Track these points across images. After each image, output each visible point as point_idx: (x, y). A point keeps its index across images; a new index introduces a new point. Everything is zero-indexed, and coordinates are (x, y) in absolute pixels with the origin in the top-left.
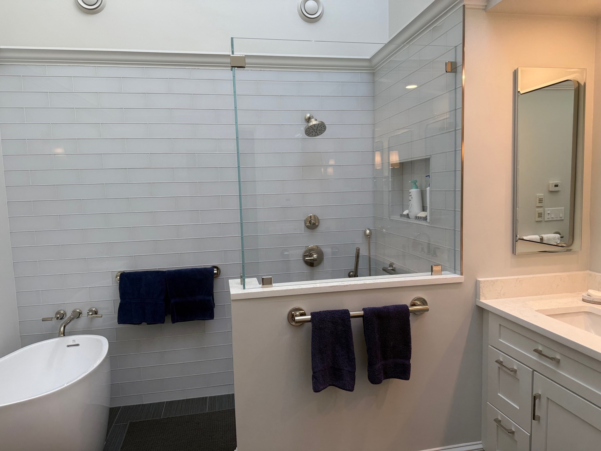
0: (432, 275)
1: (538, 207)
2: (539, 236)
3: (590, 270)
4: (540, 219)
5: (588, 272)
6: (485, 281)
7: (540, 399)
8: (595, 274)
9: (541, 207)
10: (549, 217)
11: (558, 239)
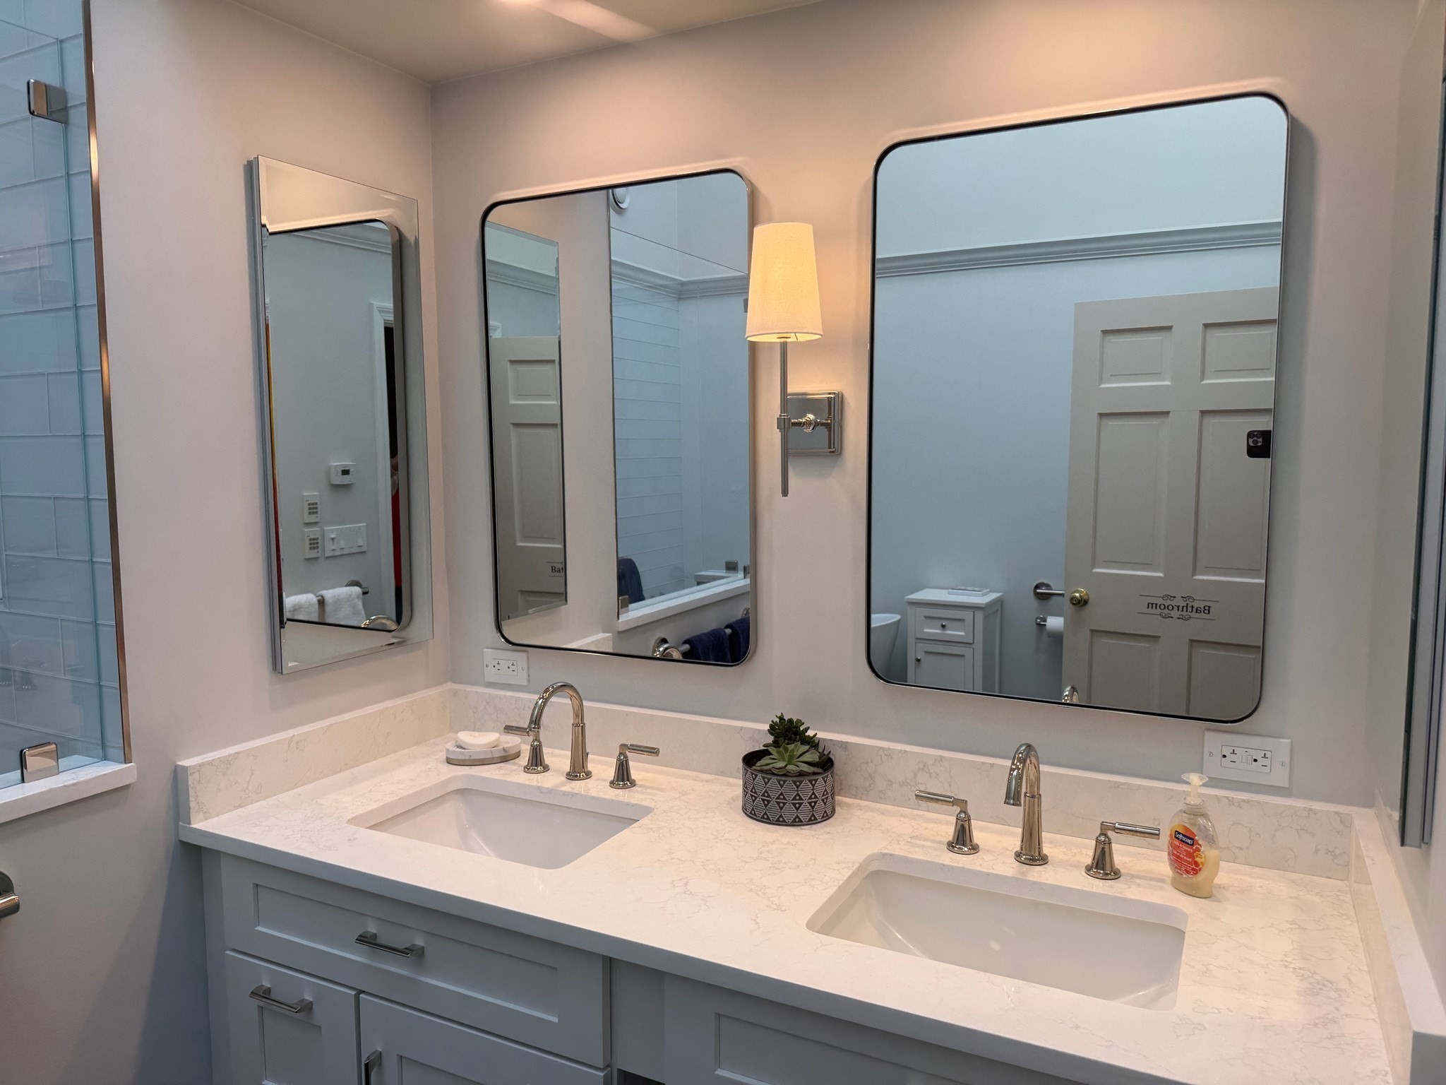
0: (23, 781)
1: (308, 524)
2: (314, 594)
3: (454, 682)
4: (313, 554)
5: (450, 686)
6: (201, 765)
7: (380, 1064)
8: (465, 691)
9: (316, 523)
10: (333, 548)
11: (358, 597)
